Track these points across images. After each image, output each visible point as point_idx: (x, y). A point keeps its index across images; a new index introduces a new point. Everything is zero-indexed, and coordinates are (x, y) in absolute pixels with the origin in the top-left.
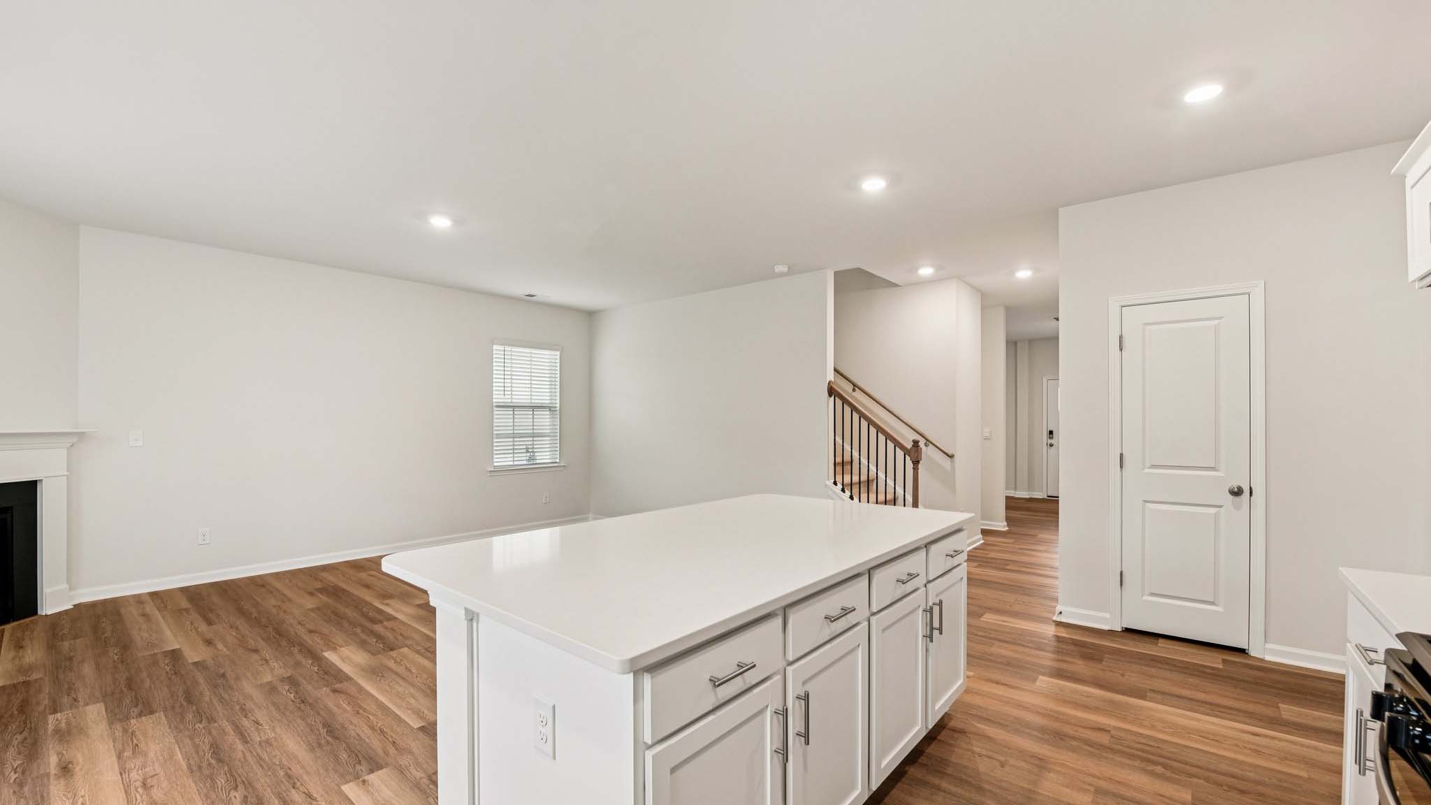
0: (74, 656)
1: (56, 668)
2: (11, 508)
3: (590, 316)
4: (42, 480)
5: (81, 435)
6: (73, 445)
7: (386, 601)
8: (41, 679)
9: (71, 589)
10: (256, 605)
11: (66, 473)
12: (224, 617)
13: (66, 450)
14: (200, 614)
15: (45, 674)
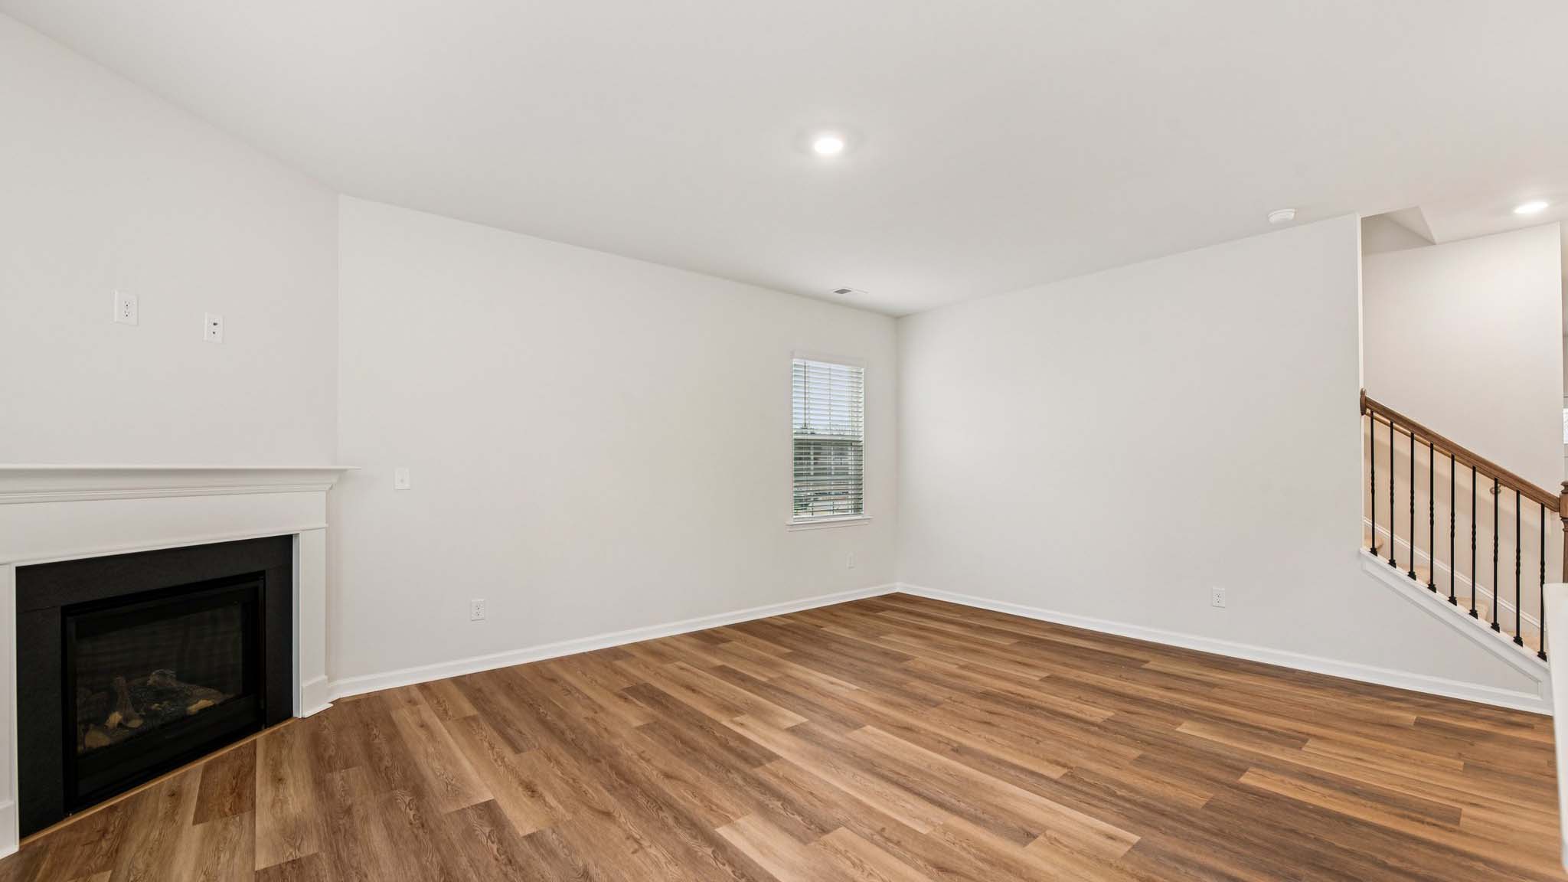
0: (352, 805)
1: (334, 833)
2: (262, 573)
3: (898, 320)
4: (298, 534)
5: (341, 472)
6: (331, 488)
7: (738, 719)
8: (316, 855)
9: (330, 679)
10: (562, 715)
11: (325, 525)
12: (530, 736)
13: (325, 493)
14: (495, 728)
15: (320, 847)
